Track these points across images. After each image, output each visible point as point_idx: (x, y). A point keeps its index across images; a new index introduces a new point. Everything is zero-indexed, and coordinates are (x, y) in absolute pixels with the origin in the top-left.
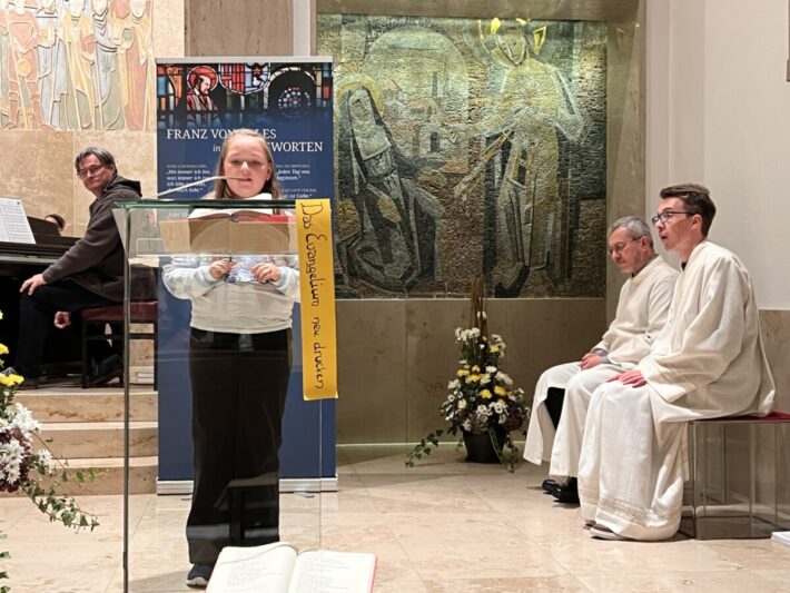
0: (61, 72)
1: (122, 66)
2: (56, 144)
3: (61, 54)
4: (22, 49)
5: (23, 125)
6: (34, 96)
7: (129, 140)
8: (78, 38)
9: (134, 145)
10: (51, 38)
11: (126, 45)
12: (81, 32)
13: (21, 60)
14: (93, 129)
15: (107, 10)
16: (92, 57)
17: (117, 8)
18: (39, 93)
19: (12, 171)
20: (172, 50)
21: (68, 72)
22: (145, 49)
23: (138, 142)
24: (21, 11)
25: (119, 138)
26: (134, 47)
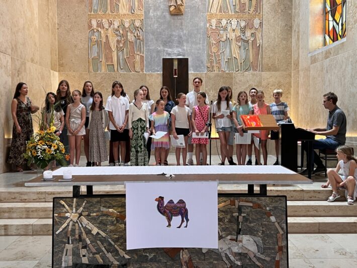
0: (228, 50)
1: (250, 47)
2: (227, 77)
3: (228, 44)
4: (214, 42)
5: (215, 71)
6: (219, 60)
7: (253, 75)
8: (234, 37)
9: (255, 77)
10: (225, 38)
11: (252, 39)
12: (236, 35)
13: (214, 46)
14: (239, 71)
15: (245, 27)
16: (240, 44)
17: (249, 25)
18: (220, 58)
19: (211, 88)
20: (269, 40)
22: (259, 41)
23: (257, 76)
24: (214, 28)
25: (249, 75)
26: (255, 39)
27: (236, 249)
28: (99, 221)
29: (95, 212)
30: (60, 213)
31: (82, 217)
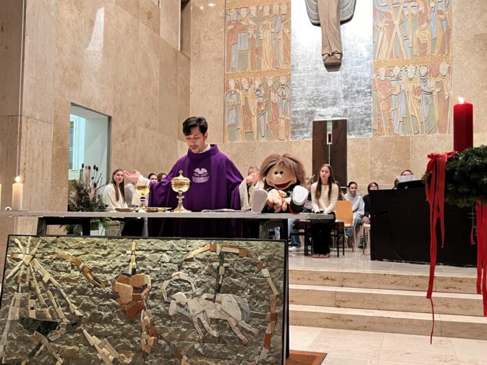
1: (435, 101)
2: (401, 143)
4: (383, 97)
5: (384, 134)
6: (390, 120)
7: (440, 138)
10: (398, 90)
11: (437, 90)
12: (414, 86)
13: (383, 102)
14: (420, 134)
15: (427, 73)
16: (419, 98)
17: (433, 72)
18: (392, 118)
21: (407, 106)
22: (448, 91)
24: (383, 78)
25: (434, 138)
26: (442, 90)
27: (212, 314)
28: (52, 266)
29: (49, 254)
30: (13, 253)
31: (35, 259)
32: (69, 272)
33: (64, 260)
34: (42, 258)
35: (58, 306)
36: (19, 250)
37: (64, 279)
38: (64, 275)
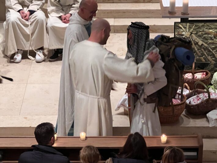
28: (203, 37)
29: (200, 32)
30: (179, 32)
31: (192, 34)
32: (213, 40)
33: (210, 34)
34: (196, 34)
35: (208, 56)
36: (182, 30)
37: (210, 43)
38: (210, 41)
